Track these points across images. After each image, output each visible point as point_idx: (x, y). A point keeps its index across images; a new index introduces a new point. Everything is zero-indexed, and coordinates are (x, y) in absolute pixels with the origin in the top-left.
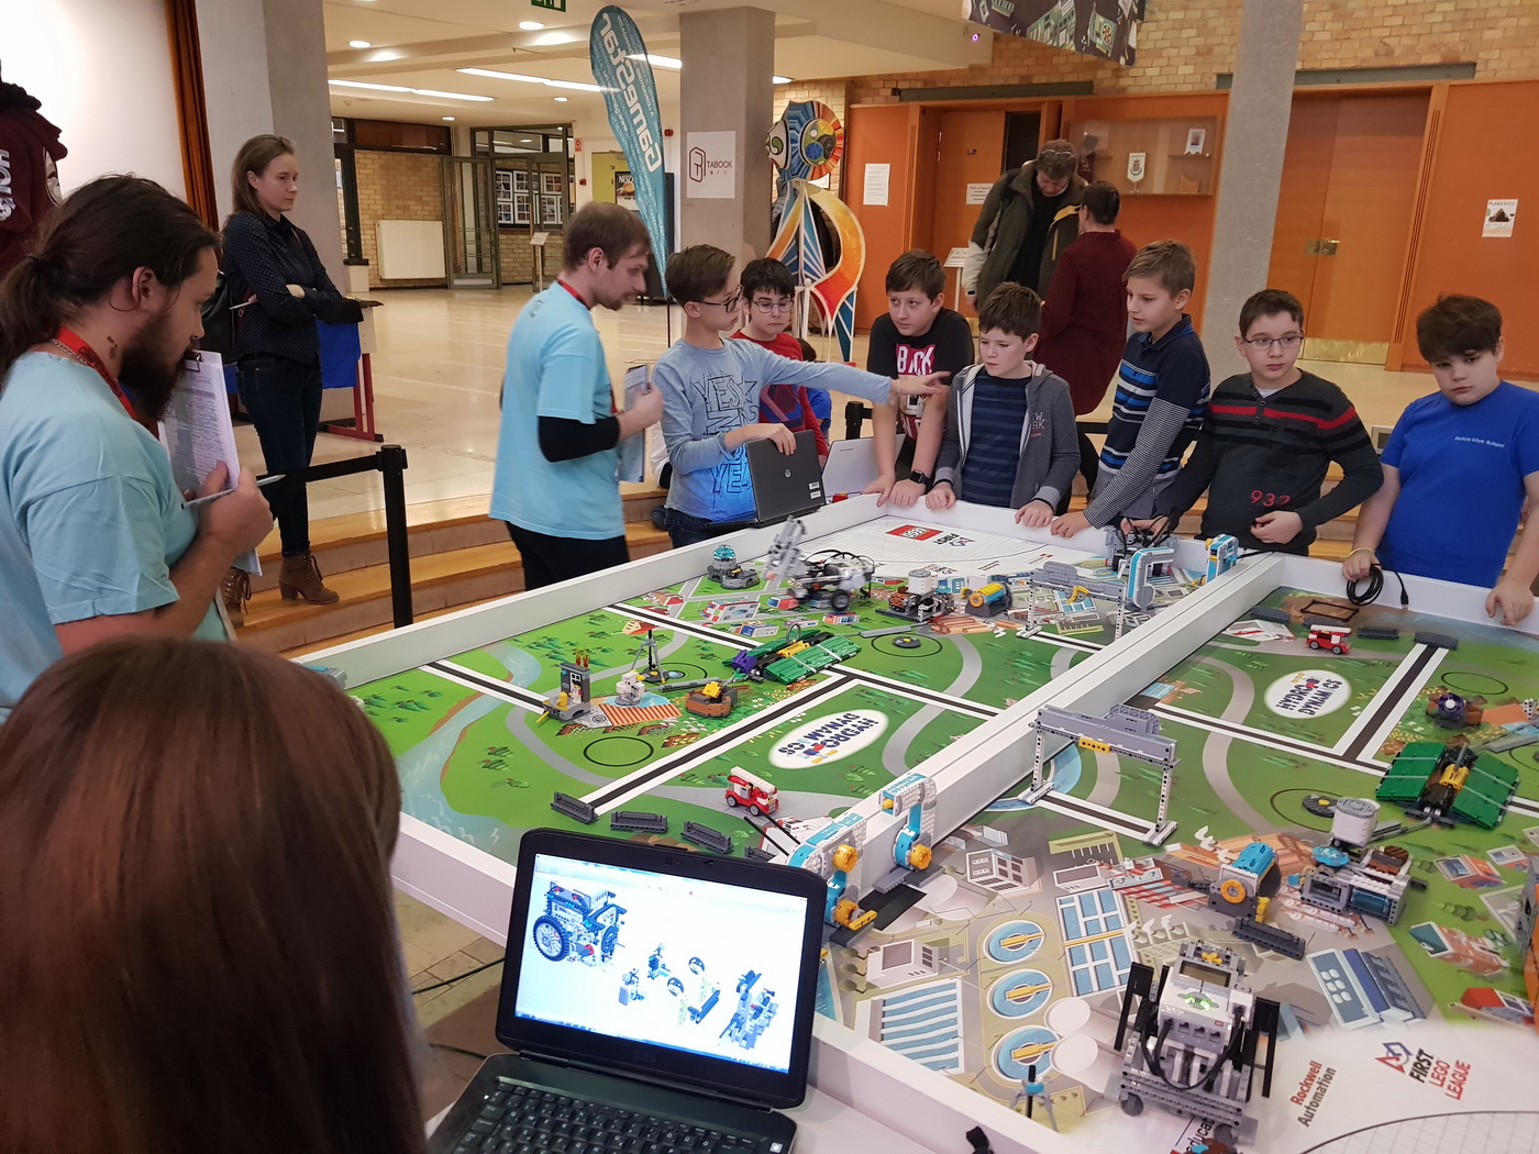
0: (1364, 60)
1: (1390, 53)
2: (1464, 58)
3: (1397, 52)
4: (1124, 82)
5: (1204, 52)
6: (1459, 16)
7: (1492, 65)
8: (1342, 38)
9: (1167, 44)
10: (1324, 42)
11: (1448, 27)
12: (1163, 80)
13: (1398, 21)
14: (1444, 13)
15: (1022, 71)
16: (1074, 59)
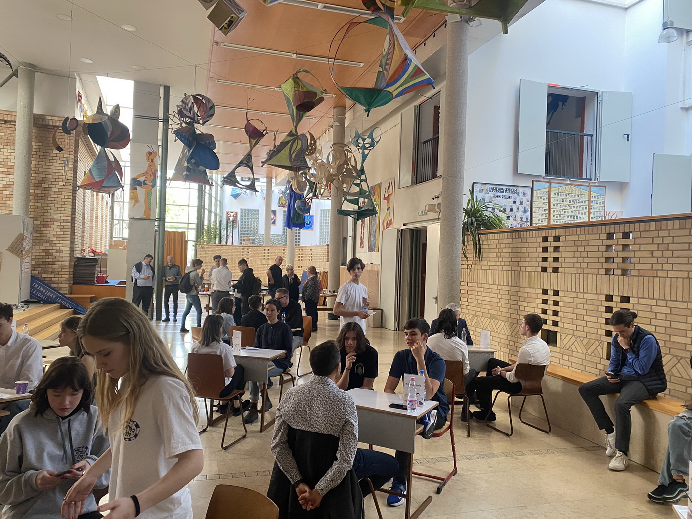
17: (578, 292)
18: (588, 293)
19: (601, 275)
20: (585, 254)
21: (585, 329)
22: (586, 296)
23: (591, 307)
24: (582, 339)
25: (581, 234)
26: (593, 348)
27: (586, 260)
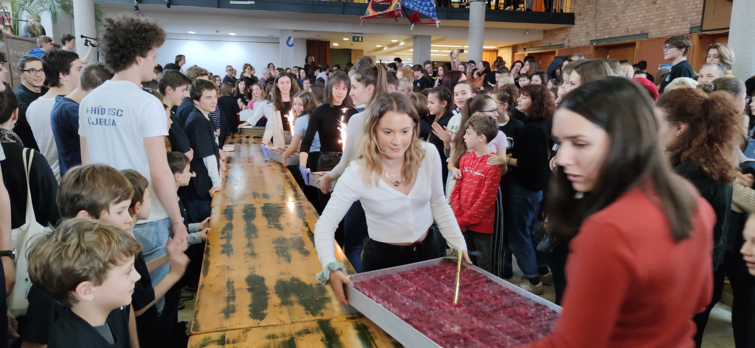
0: (623, 34)
1: (628, 31)
2: (646, 32)
3: (630, 31)
4: (570, 44)
5: (587, 33)
6: (643, 19)
7: (652, 34)
8: (618, 27)
9: (579, 31)
10: (613, 28)
11: (641, 22)
12: (578, 43)
13: (630, 21)
14: (640, 17)
15: (549, 42)
16: (560, 37)
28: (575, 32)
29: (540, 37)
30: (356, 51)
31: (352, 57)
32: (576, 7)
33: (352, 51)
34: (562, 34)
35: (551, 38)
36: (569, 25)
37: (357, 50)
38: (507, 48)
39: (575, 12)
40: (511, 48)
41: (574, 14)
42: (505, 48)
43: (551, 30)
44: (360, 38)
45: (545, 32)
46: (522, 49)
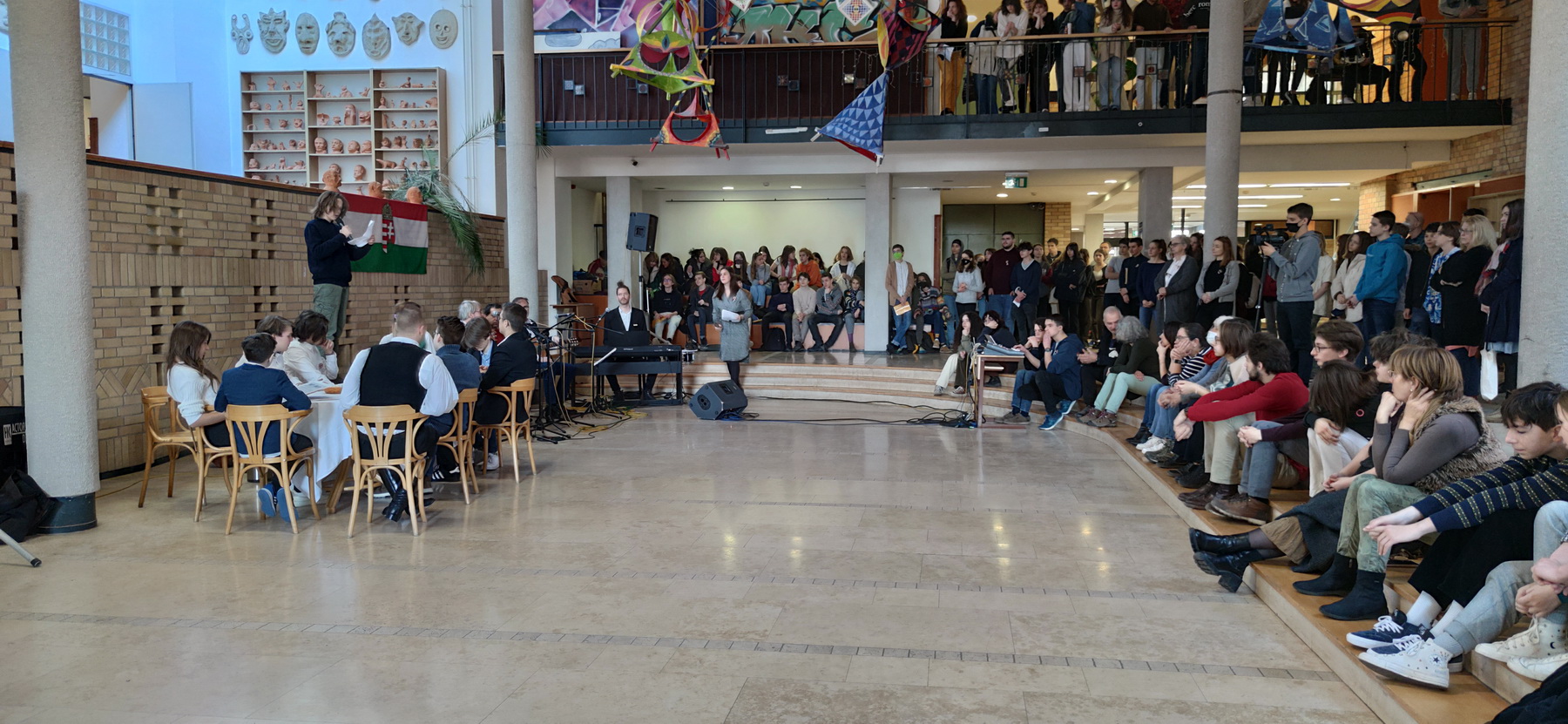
15: (1462, 165)
16: (1484, 154)
17: (101, 287)
18: (121, 287)
19: (142, 254)
20: (112, 217)
21: (121, 352)
22: (119, 292)
23: (128, 311)
24: (115, 370)
25: (102, 179)
26: (134, 380)
27: (115, 227)
28: (1514, 141)
29: (1442, 159)
30: (1057, 206)
31: (1046, 217)
32: (1513, 85)
33: (1047, 206)
34: (1487, 147)
35: (1466, 158)
36: (1500, 127)
37: (1058, 204)
38: (1377, 185)
39: (1513, 97)
40: (1385, 184)
41: (1509, 100)
42: (1373, 185)
43: (1466, 139)
44: (1022, 181)
45: (1452, 143)
46: (1410, 185)
